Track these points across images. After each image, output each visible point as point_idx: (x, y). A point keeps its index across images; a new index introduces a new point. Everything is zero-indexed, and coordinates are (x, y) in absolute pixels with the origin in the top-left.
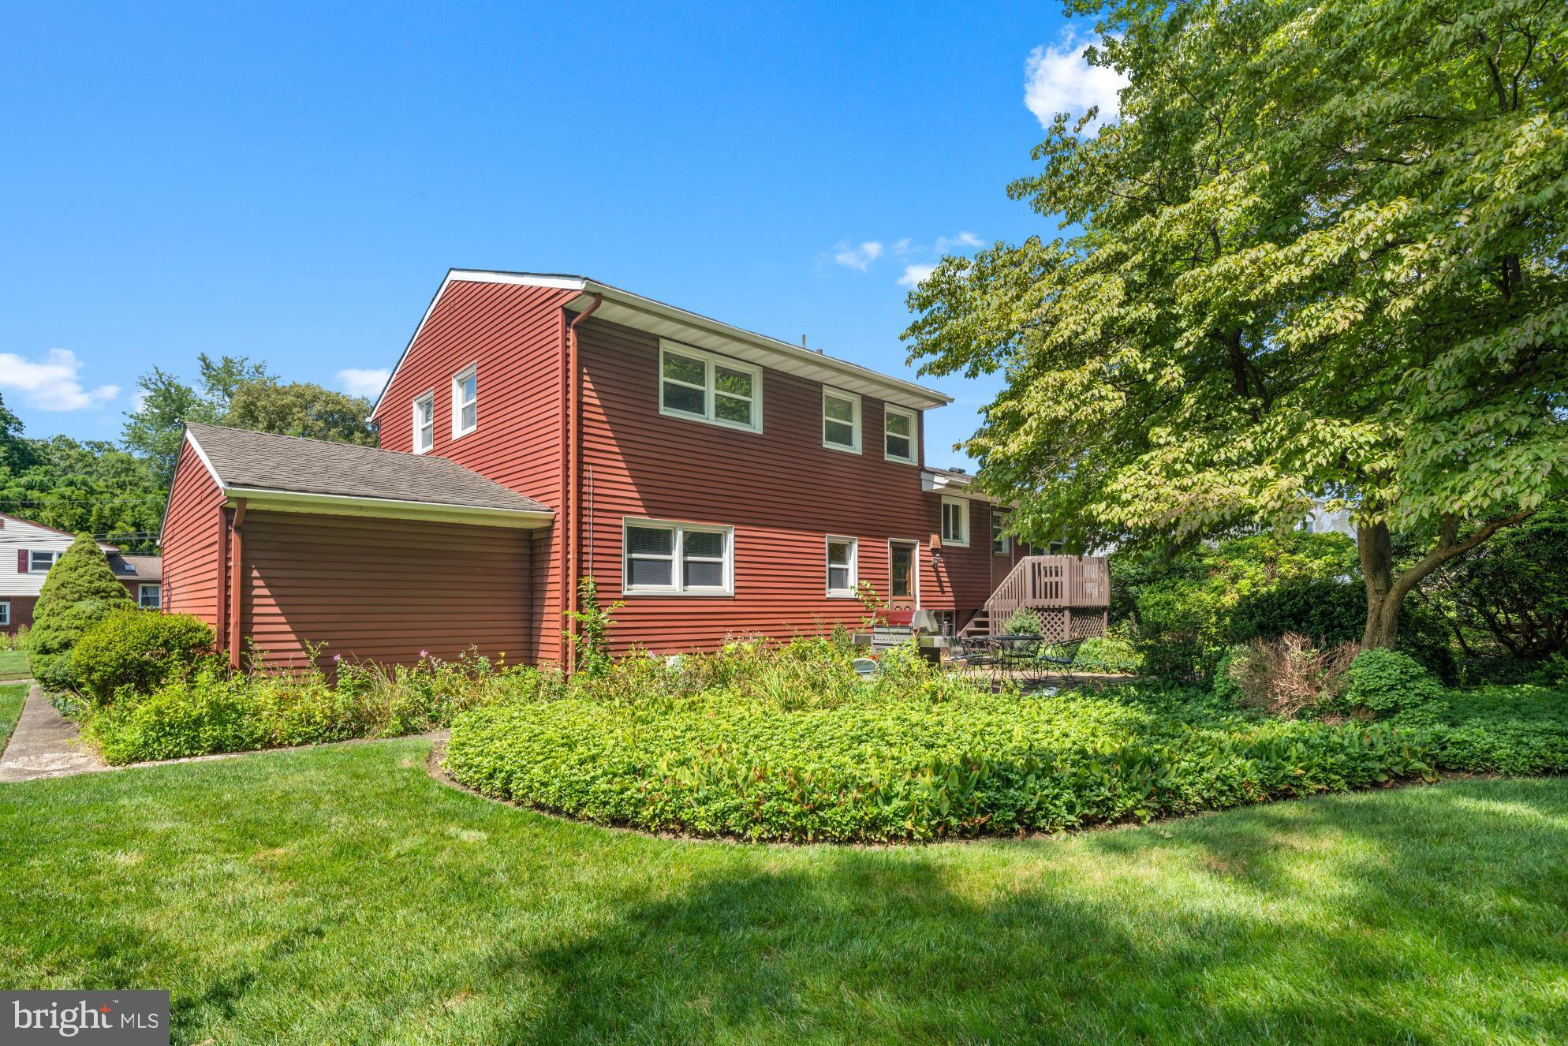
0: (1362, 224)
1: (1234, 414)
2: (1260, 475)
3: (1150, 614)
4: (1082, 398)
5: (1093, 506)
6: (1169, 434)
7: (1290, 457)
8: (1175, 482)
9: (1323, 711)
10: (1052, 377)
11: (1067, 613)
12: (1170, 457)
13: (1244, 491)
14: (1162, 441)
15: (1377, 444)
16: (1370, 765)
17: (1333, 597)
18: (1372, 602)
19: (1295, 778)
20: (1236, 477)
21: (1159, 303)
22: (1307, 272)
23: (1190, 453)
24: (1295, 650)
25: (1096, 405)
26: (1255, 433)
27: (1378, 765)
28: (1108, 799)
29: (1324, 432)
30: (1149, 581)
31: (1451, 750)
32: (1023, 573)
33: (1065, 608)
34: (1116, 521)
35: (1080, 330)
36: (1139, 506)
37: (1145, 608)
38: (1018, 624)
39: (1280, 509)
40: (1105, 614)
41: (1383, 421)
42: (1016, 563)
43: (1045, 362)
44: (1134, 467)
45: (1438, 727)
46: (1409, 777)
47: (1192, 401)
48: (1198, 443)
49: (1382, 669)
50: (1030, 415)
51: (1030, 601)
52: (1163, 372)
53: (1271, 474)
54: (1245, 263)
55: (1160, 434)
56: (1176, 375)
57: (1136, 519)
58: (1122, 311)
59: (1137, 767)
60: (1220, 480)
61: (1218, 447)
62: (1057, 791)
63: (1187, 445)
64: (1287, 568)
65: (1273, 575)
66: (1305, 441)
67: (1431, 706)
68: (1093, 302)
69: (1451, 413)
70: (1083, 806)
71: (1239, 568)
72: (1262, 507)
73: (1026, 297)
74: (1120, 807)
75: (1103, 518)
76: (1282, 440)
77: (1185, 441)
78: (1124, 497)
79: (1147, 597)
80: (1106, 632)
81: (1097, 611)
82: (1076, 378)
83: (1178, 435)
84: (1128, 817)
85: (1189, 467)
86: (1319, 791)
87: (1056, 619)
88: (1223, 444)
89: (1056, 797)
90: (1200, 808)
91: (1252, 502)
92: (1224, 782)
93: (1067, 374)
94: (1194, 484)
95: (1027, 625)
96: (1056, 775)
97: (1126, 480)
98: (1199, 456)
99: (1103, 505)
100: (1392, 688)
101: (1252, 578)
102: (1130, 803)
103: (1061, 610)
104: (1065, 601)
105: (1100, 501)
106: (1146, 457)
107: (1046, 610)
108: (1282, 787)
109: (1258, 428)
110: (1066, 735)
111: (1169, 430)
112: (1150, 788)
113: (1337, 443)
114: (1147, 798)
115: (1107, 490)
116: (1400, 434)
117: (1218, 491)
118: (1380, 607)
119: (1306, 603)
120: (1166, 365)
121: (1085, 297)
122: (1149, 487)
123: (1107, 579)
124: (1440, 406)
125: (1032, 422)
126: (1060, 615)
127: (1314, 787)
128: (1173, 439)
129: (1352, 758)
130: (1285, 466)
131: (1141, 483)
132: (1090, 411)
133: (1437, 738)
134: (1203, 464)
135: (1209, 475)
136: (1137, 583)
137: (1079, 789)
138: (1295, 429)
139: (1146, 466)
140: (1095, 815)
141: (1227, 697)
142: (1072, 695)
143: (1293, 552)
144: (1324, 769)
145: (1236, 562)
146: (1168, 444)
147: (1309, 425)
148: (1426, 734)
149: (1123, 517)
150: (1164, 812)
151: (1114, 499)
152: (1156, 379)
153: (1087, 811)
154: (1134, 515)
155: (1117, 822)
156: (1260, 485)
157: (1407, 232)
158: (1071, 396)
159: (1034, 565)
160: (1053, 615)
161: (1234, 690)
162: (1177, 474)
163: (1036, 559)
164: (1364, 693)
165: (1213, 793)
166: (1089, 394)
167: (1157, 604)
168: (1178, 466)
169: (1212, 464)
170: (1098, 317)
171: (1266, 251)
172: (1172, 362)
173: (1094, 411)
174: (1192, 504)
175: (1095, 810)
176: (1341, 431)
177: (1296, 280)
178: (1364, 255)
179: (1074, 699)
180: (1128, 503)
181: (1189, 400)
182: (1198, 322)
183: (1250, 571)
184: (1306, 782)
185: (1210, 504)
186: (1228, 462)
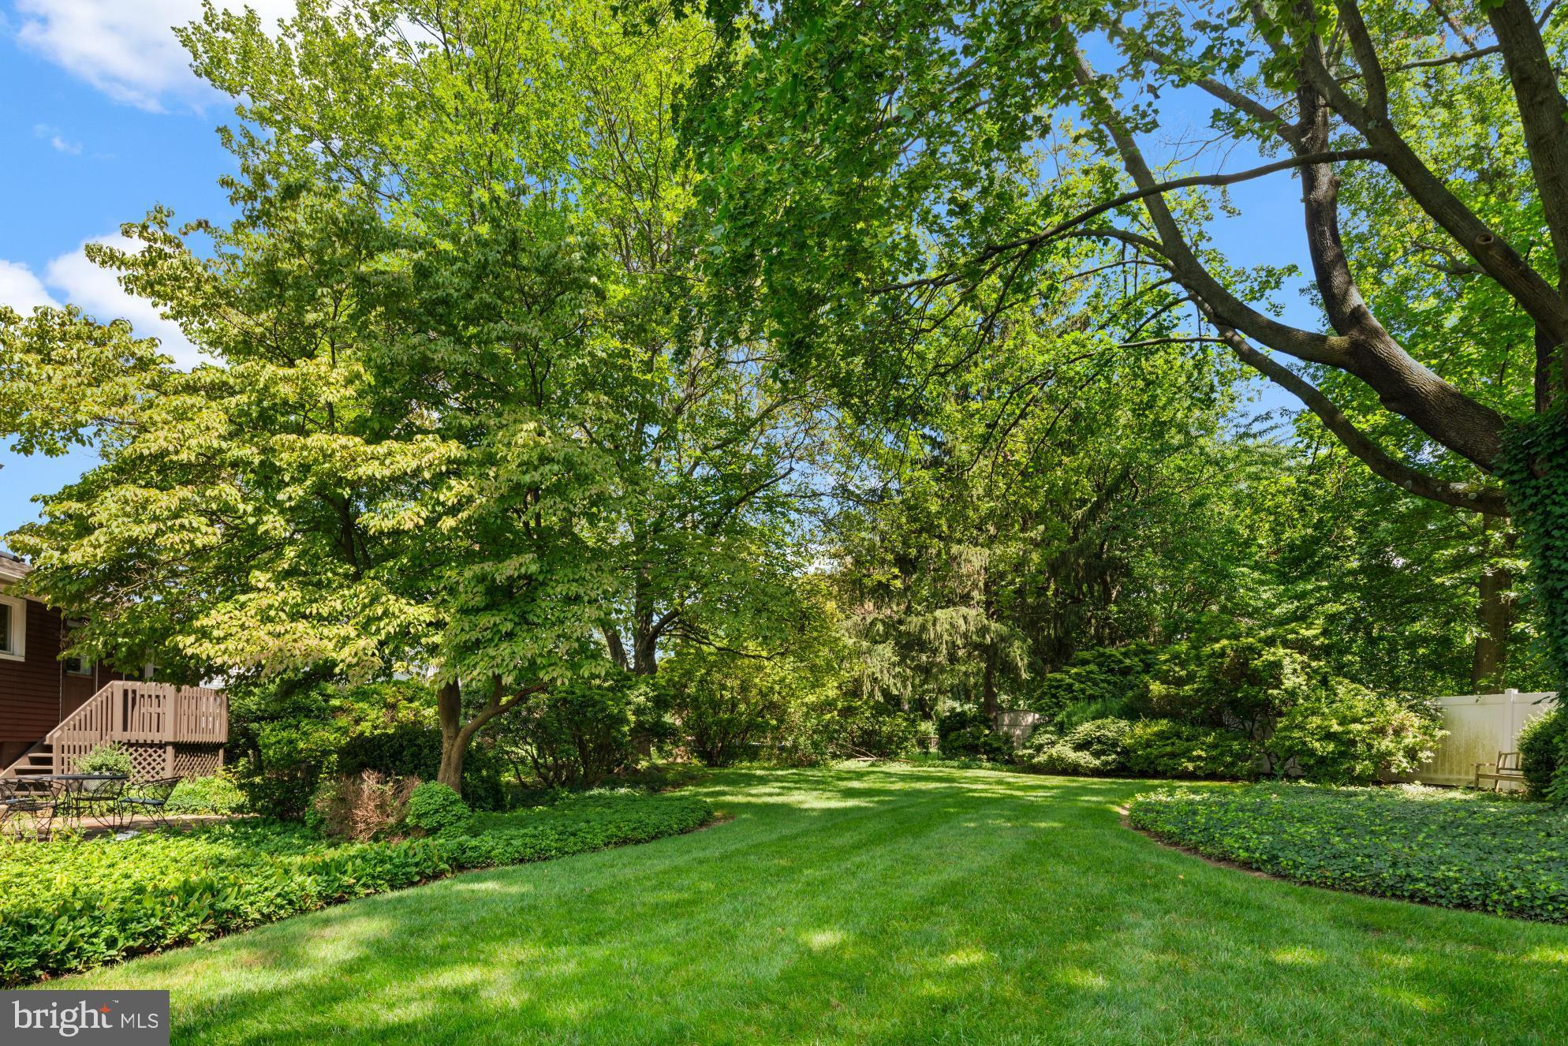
0: (428, 450)
1: (330, 575)
2: (343, 633)
3: (271, 753)
4: (169, 524)
5: (180, 638)
6: (269, 580)
7: (370, 621)
8: (269, 627)
9: (391, 833)
10: (130, 491)
11: (170, 749)
12: (264, 602)
13: (331, 646)
14: (260, 585)
15: (430, 624)
16: (408, 869)
17: (421, 741)
18: (446, 745)
19: (349, 886)
20: (326, 632)
21: (264, 451)
22: (387, 473)
23: (284, 602)
24: (370, 782)
25: (185, 535)
26: (343, 596)
27: (414, 870)
28: (158, 928)
29: (394, 608)
30: (273, 718)
31: (469, 853)
32: (109, 701)
33: (167, 744)
34: (204, 657)
35: (171, 448)
36: (230, 644)
37: (265, 746)
38: (98, 761)
39: (357, 664)
40: (221, 752)
41: (437, 607)
42: (100, 688)
43: (127, 470)
44: (230, 606)
45: (465, 837)
46: (437, 875)
47: (292, 554)
48: (293, 594)
49: (431, 797)
50: (101, 525)
51: (118, 733)
52: (265, 518)
53: (353, 634)
54: (335, 446)
55: (259, 578)
56: (277, 525)
57: (226, 657)
58: (224, 445)
59: (197, 895)
60: (311, 632)
61: (311, 601)
62: (95, 928)
63: (282, 594)
64: (405, 714)
65: (393, 719)
66: (380, 611)
67: (462, 823)
68: (189, 424)
69: (477, 611)
70: (127, 939)
71: (363, 710)
72: (343, 661)
73: (106, 387)
74: (172, 934)
75: (189, 651)
76: (365, 606)
77: (283, 589)
78: (216, 633)
79: (268, 734)
80: (220, 769)
81: (210, 748)
82: (165, 501)
83: (278, 582)
84: (182, 941)
85: (283, 616)
86: (368, 895)
87: (155, 756)
88: (316, 601)
89: (96, 935)
90: (257, 923)
91: (334, 655)
92: (284, 898)
93: (153, 493)
94: (286, 632)
95: (111, 762)
96: (97, 913)
97: (219, 617)
98: (292, 607)
99: (192, 639)
100: (437, 811)
101: (373, 721)
102: (185, 928)
103: (162, 746)
104: (167, 736)
105: (189, 634)
106: (243, 598)
107: (142, 746)
108: (336, 895)
109: (346, 592)
110: (127, 876)
111: (269, 575)
112: (207, 911)
113: (402, 617)
114: (204, 921)
115: (197, 624)
116: (448, 619)
117: (306, 642)
118: (450, 750)
119: (401, 745)
120: (268, 512)
121: (181, 415)
122: (243, 627)
123: (224, 713)
124: (471, 604)
125: (100, 536)
126: (160, 752)
127: (363, 892)
128: (272, 585)
129: (396, 866)
130: (364, 629)
131: (235, 622)
132: (177, 539)
133: (461, 845)
134: (296, 616)
135: (302, 626)
136: (258, 719)
137: (123, 924)
138: (375, 599)
139: (243, 606)
140: (142, 946)
141: (315, 828)
142: (152, 837)
143: (411, 700)
144: (373, 877)
145: (361, 705)
146: (266, 589)
147: (384, 599)
148: (452, 844)
149: (212, 654)
150: (223, 930)
151: (204, 634)
152: (257, 523)
153: (131, 943)
154: (225, 652)
155: (168, 947)
156: (345, 641)
157: (456, 469)
158: (155, 518)
159: (126, 692)
160: (150, 751)
161: (322, 821)
162: (271, 620)
163: (130, 685)
164: (419, 816)
165: (272, 908)
166: (178, 522)
167: (279, 742)
168: (272, 613)
169: (304, 617)
170: (193, 442)
171: (355, 442)
172: (275, 511)
173: (182, 541)
174: (281, 650)
175: (141, 941)
176: (406, 608)
177: (378, 476)
178: (427, 475)
179: (153, 842)
180: (219, 640)
181: (290, 552)
182: (301, 481)
183: (373, 715)
184: (357, 889)
185: (297, 652)
186: (320, 618)
